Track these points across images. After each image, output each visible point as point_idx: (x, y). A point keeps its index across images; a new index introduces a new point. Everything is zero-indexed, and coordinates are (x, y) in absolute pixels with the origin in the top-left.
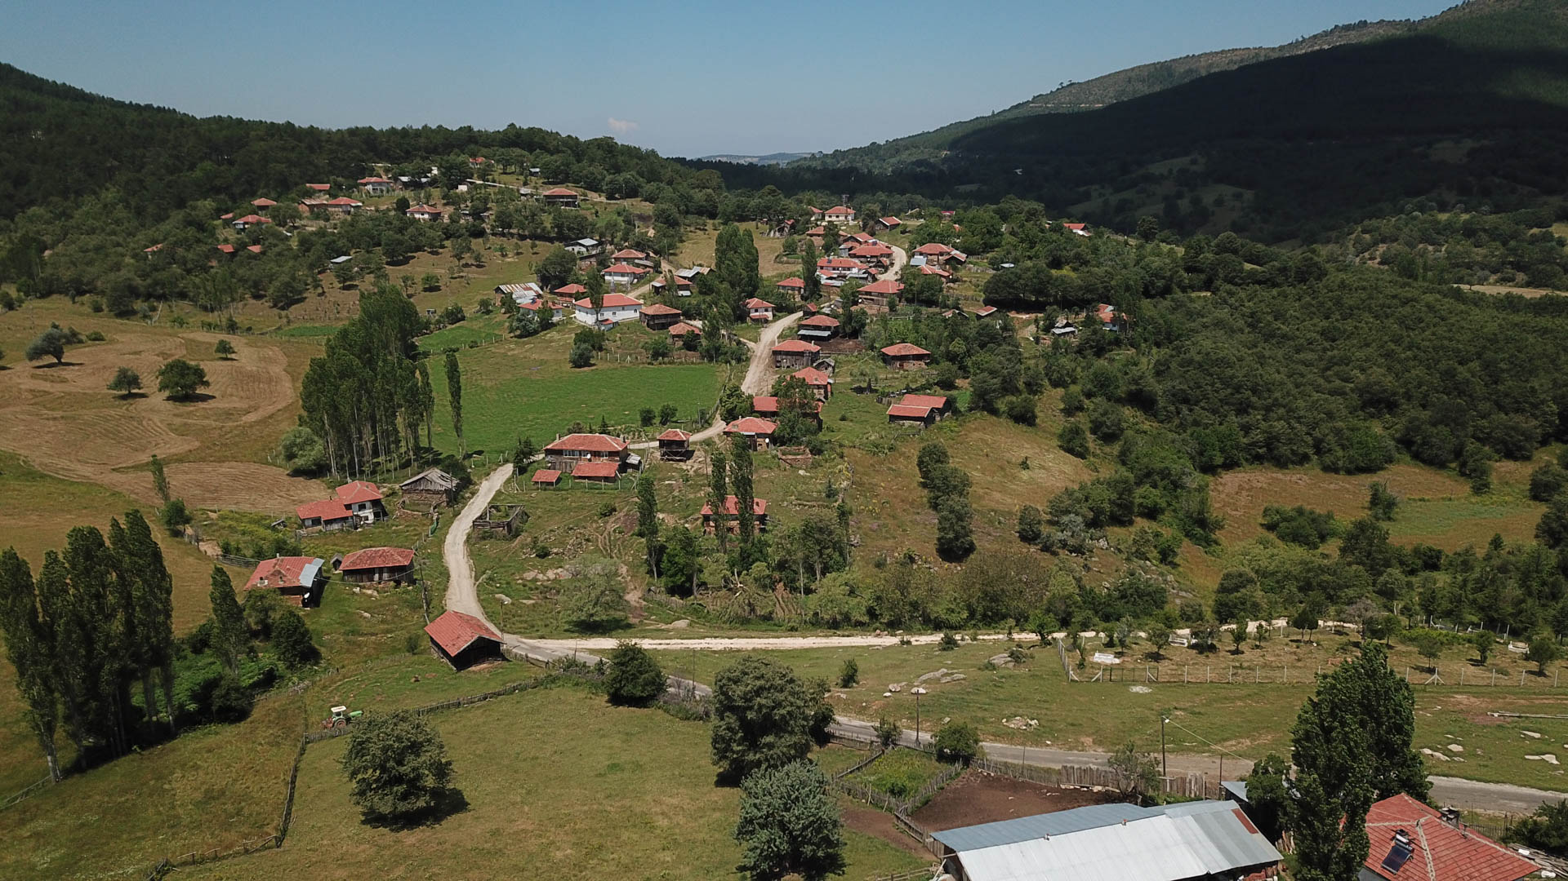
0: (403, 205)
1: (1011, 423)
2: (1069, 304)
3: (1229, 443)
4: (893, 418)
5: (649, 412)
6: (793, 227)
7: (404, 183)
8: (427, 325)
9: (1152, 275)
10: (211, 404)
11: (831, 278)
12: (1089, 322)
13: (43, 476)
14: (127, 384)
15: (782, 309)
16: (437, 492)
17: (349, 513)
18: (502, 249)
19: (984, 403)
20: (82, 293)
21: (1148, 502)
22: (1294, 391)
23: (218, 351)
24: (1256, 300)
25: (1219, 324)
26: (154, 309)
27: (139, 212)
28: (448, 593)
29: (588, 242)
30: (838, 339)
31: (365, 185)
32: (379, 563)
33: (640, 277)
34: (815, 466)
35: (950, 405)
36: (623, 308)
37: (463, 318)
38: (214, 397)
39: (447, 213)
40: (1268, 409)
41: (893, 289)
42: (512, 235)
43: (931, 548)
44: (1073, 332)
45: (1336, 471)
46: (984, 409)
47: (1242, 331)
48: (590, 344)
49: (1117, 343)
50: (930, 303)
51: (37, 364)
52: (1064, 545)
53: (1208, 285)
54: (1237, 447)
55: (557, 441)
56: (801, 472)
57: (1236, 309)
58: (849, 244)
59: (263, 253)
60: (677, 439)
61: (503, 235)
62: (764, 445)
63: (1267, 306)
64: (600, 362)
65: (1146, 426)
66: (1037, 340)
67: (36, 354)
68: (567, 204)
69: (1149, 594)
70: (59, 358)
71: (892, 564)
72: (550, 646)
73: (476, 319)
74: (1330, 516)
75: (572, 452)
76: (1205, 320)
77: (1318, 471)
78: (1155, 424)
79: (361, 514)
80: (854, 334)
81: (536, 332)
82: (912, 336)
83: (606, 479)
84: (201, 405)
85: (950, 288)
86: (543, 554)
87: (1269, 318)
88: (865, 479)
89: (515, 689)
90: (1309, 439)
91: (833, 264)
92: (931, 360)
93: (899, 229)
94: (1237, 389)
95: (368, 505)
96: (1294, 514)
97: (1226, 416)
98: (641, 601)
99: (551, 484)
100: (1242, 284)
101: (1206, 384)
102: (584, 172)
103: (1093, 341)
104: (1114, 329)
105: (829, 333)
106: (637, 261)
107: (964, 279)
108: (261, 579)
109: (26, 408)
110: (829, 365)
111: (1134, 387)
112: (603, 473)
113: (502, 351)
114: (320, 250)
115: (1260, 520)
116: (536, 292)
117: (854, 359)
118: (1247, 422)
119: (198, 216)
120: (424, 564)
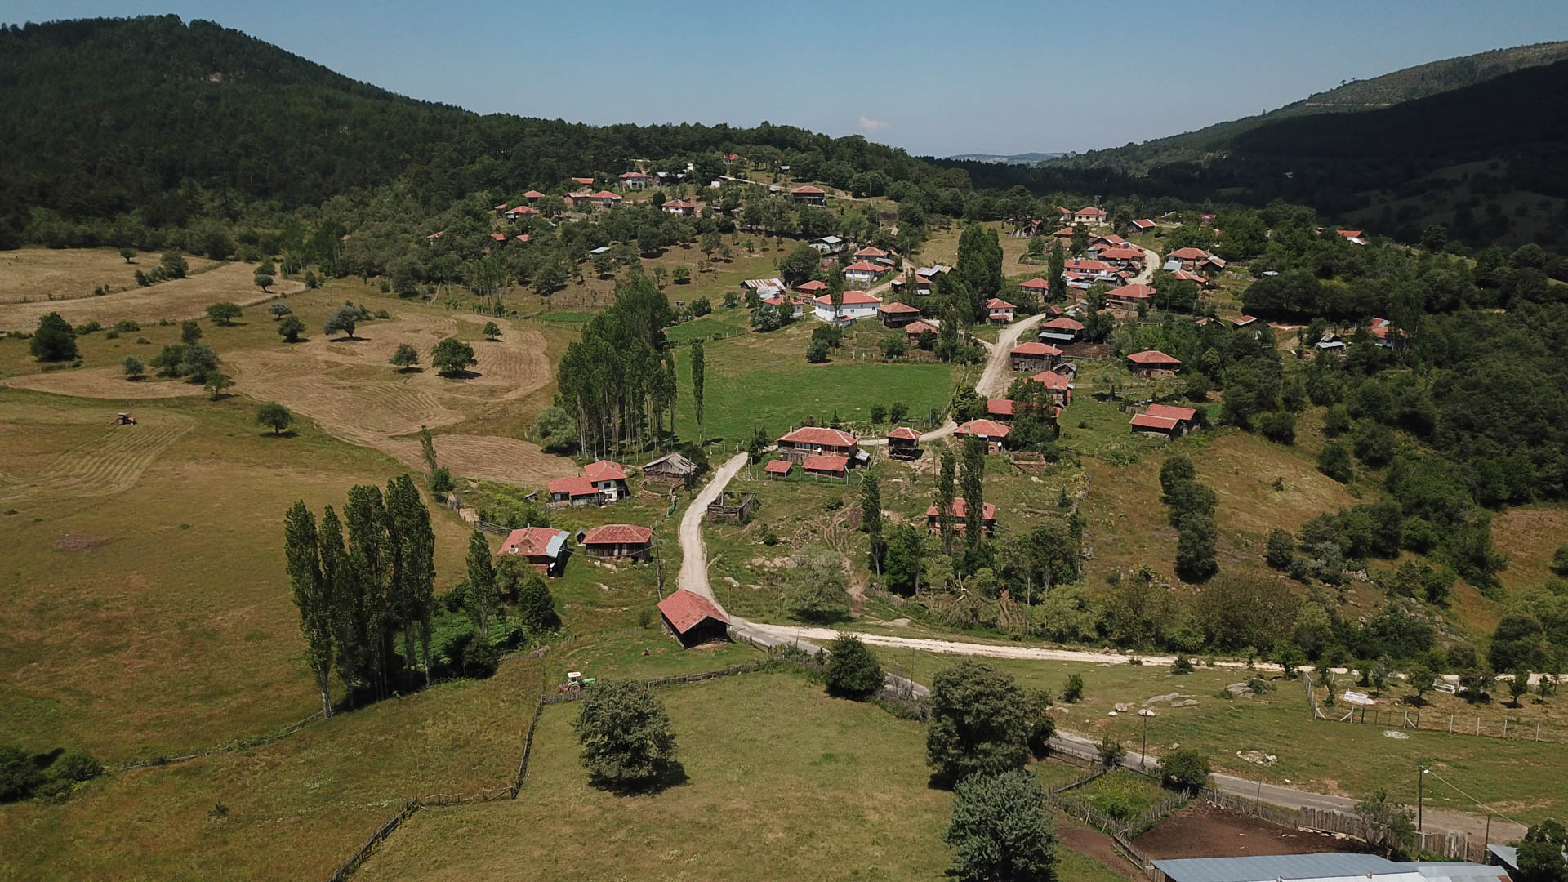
0: (659, 199)
1: (1266, 442)
2: (1337, 317)
3: (1518, 476)
4: (1136, 428)
5: (880, 409)
6: (1040, 227)
7: (662, 179)
8: (676, 316)
9: (1438, 288)
10: (477, 381)
11: (1078, 280)
12: (1360, 336)
13: (332, 439)
14: (406, 360)
15: (1023, 311)
16: (677, 476)
17: (595, 490)
18: (749, 245)
19: (1237, 417)
20: (372, 275)
21: (1417, 534)
23: (486, 332)
24: (1560, 320)
25: (1513, 345)
26: (432, 291)
27: (425, 202)
28: (682, 573)
29: (832, 239)
30: (1081, 344)
31: (626, 179)
32: (619, 539)
33: (880, 275)
34: (1049, 473)
35: (1199, 418)
36: (862, 305)
37: (709, 311)
38: (480, 375)
39: (699, 207)
41: (1143, 294)
42: (760, 231)
43: (1170, 566)
44: (1341, 347)
46: (1236, 424)
47: (1541, 353)
48: (827, 340)
49: (1391, 360)
50: (1183, 309)
51: (334, 337)
52: (1317, 573)
53: (1502, 302)
54: (1528, 481)
55: (790, 434)
56: (1034, 479)
57: (1536, 328)
58: (1099, 246)
59: (531, 242)
60: (906, 437)
61: (751, 231)
62: (996, 449)
64: (836, 359)
65: (1420, 452)
66: (1300, 354)
67: (332, 329)
68: (814, 202)
69: (1413, 634)
70: (351, 334)
71: (1126, 580)
72: (773, 632)
73: (721, 312)
75: (804, 445)
76: (1497, 340)
78: (1431, 451)
79: (606, 491)
80: (1099, 339)
81: (776, 327)
82: (1162, 343)
83: (835, 473)
84: (469, 382)
85: (1205, 294)
86: (772, 542)
88: (1102, 490)
89: (738, 670)
91: (1080, 266)
92: (1181, 369)
93: (1154, 232)
94: (1532, 417)
95: (613, 483)
97: (1516, 446)
98: (863, 595)
99: (782, 474)
100: (1545, 301)
101: (1494, 410)
102: (833, 170)
103: (1363, 357)
104: (1389, 345)
105: (1073, 336)
106: (878, 259)
107: (1222, 286)
108: (512, 546)
109: (321, 377)
110: (1071, 370)
111: (1407, 410)
112: (831, 467)
113: (744, 344)
114: (581, 241)
115: (1551, 563)
116: (779, 288)
117: (1097, 364)
118: (1541, 454)
119: (475, 206)
120: (661, 543)
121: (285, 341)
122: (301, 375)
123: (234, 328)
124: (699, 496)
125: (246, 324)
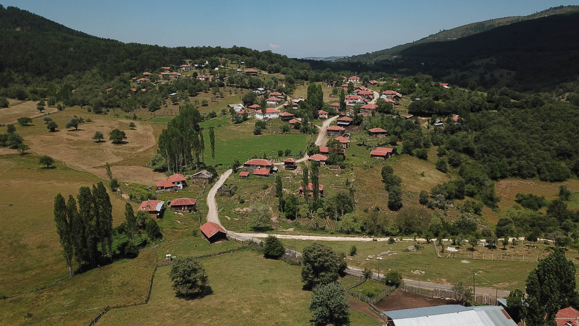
0: (195, 75)
1: (418, 159)
2: (441, 114)
3: (503, 169)
4: (372, 156)
5: (281, 151)
6: (336, 84)
7: (196, 67)
8: (203, 118)
9: (474, 103)
10: (127, 145)
11: (350, 103)
12: (449, 121)
13: (70, 169)
14: (99, 137)
15: (331, 114)
16: (205, 179)
17: (174, 185)
18: (230, 91)
19: (407, 151)
20: (85, 105)
21: (470, 190)
22: (530, 149)
23: (130, 126)
24: (515, 114)
25: (500, 123)
26: (108, 111)
27: (104, 77)
28: (208, 215)
29: (261, 89)
30: (352, 126)
31: (182, 67)
32: (184, 203)
33: (279, 102)
34: (342, 173)
35: (394, 151)
36: (273, 113)
37: (216, 116)
38: (128, 143)
39: (211, 78)
40: (519, 156)
41: (373, 107)
42: (234, 86)
43: (386, 205)
44: (442, 125)
45: (546, 180)
46: (407, 153)
47: (509, 125)
48: (261, 126)
49: (459, 129)
50: (388, 113)
51: (70, 129)
52: (437, 205)
53: (496, 108)
54: (506, 170)
55: (248, 161)
56: (337, 175)
57: (507, 117)
58: (357, 90)
59: (146, 92)
60: (291, 161)
61: (231, 86)
62: (323, 165)
63: (520, 116)
64: (264, 133)
65: (470, 161)
66: (428, 128)
67: (69, 126)
68: (254, 75)
69: (470, 225)
70: (76, 128)
71: (370, 211)
72: (243, 235)
73: (220, 116)
74: (543, 198)
75: (253, 165)
76: (495, 121)
77: (539, 180)
78: (474, 161)
79: (178, 185)
80: (358, 124)
81: (241, 122)
82: (380, 125)
83: (265, 175)
84: (124, 145)
85: (395, 107)
86: (242, 202)
87: (520, 121)
88: (361, 178)
89: (231, 250)
90: (535, 168)
91: (351, 98)
92: (388, 134)
93: (376, 85)
94: (507, 148)
95: (181, 182)
96: (528, 197)
97: (502, 158)
98: (277, 220)
99: (245, 177)
100: (510, 107)
101: (495, 146)
102: (260, 63)
103: (450, 128)
104: (459, 124)
105: (349, 123)
106: (278, 96)
107: (401, 104)
108: (143, 208)
109: (65, 145)
110: (348, 135)
111: (466, 146)
112: (264, 173)
113: (229, 128)
114: (165, 91)
115: (515, 199)
116: (242, 107)
117: (358, 133)
118: (511, 161)
119: (124, 78)
120: (200, 204)
121: (50, 131)
122: (57, 144)
123: (29, 127)
124: (214, 186)
125: (34, 125)
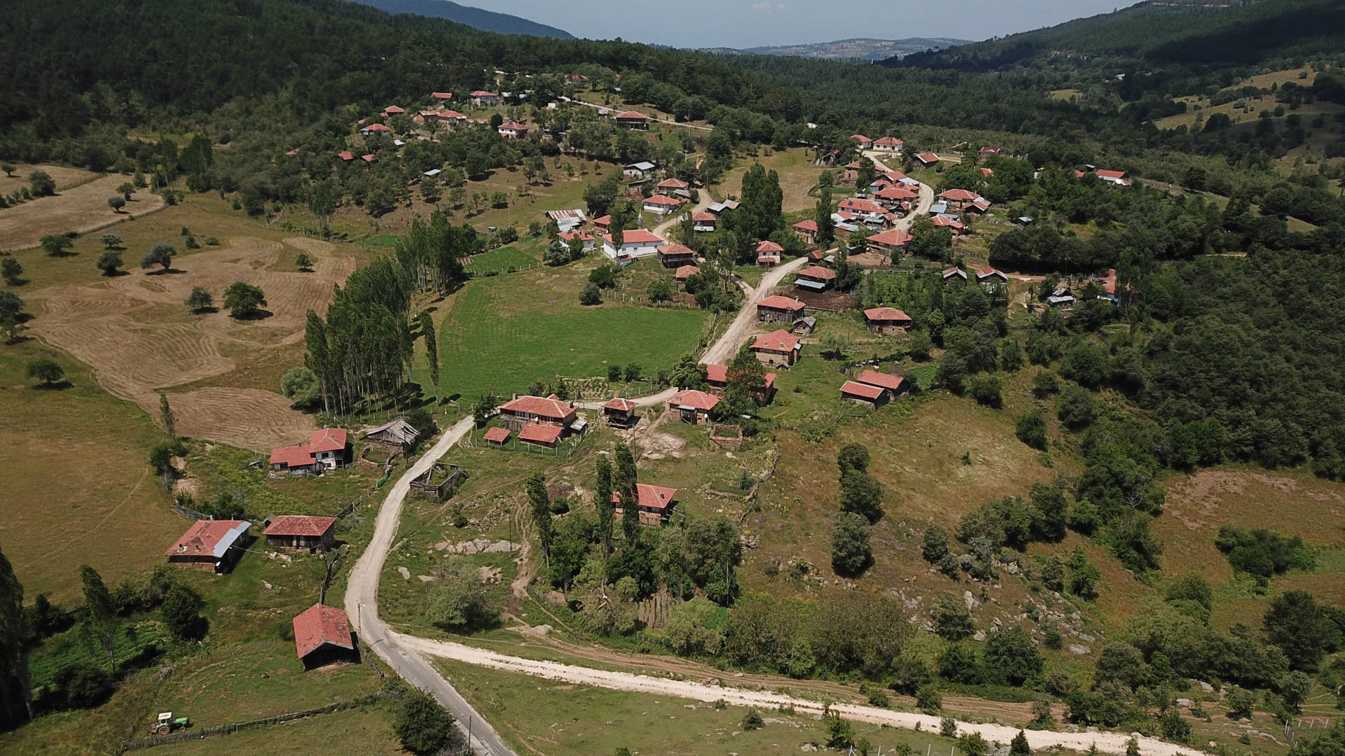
0: (497, 121)
1: (974, 403)
2: (1069, 269)
3: (1208, 441)
4: (846, 395)
5: (616, 369)
6: (838, 156)
7: (506, 98)
8: (481, 244)
9: (1179, 237)
10: (268, 323)
11: (848, 221)
12: (1090, 293)
13: (101, 391)
14: (201, 304)
15: (791, 251)
16: (397, 444)
17: (313, 461)
18: (570, 168)
19: (950, 383)
20: (230, 191)
21: (1083, 518)
22: (1300, 386)
23: (298, 263)
24: (1292, 267)
25: (1241, 295)
26: (278, 210)
27: (300, 112)
28: (360, 560)
29: (645, 166)
30: (831, 292)
31: (475, 97)
32: (297, 531)
33: (674, 208)
34: (742, 449)
35: (908, 385)
36: (644, 244)
37: (516, 239)
38: (271, 314)
39: (533, 127)
40: (1265, 403)
41: (898, 241)
42: (581, 155)
43: (828, 559)
44: (1070, 302)
45: (1332, 477)
46: (948, 387)
47: (1266, 304)
48: (604, 278)
49: (1117, 316)
50: (934, 257)
51: (151, 270)
53: (1244, 246)
54: (1219, 444)
55: (514, 401)
56: (729, 454)
57: (1268, 276)
58: (881, 182)
59: (375, 162)
60: (619, 408)
61: (574, 154)
62: (704, 420)
63: (1304, 276)
64: (609, 300)
65: (1124, 413)
66: (1031, 308)
67: (147, 263)
68: (636, 126)
70: (167, 267)
71: (784, 571)
72: (405, 645)
73: (526, 240)
74: (1296, 542)
75: (523, 414)
76: (1225, 290)
77: (1310, 475)
78: (1137, 410)
79: (325, 461)
80: (847, 288)
81: (566, 261)
82: (903, 297)
83: (547, 444)
84: (257, 323)
85: (959, 240)
86: (461, 524)
87: (1303, 289)
88: (788, 469)
89: (332, 708)
90: (1305, 441)
91: (853, 207)
92: (911, 326)
93: (934, 168)
94: (1234, 379)
95: (330, 454)
96: (1251, 537)
97: (1216, 407)
98: (524, 591)
99: (498, 443)
100: (1281, 248)
101: (1201, 371)
102: (659, 95)
103: (1086, 315)
104: (1116, 300)
105: (823, 285)
106: (677, 191)
107: (978, 231)
108: (181, 546)
109: (120, 317)
110: (807, 325)
111: (1117, 370)
112: (544, 438)
113: (532, 278)
114: (424, 158)
115: (1216, 538)
116: (580, 218)
117: (837, 318)
118: (1238, 416)
119: (337, 121)
120: (358, 522)
121: (104, 275)
122: (102, 315)
123: (64, 258)
124: (416, 464)
125: (76, 254)
